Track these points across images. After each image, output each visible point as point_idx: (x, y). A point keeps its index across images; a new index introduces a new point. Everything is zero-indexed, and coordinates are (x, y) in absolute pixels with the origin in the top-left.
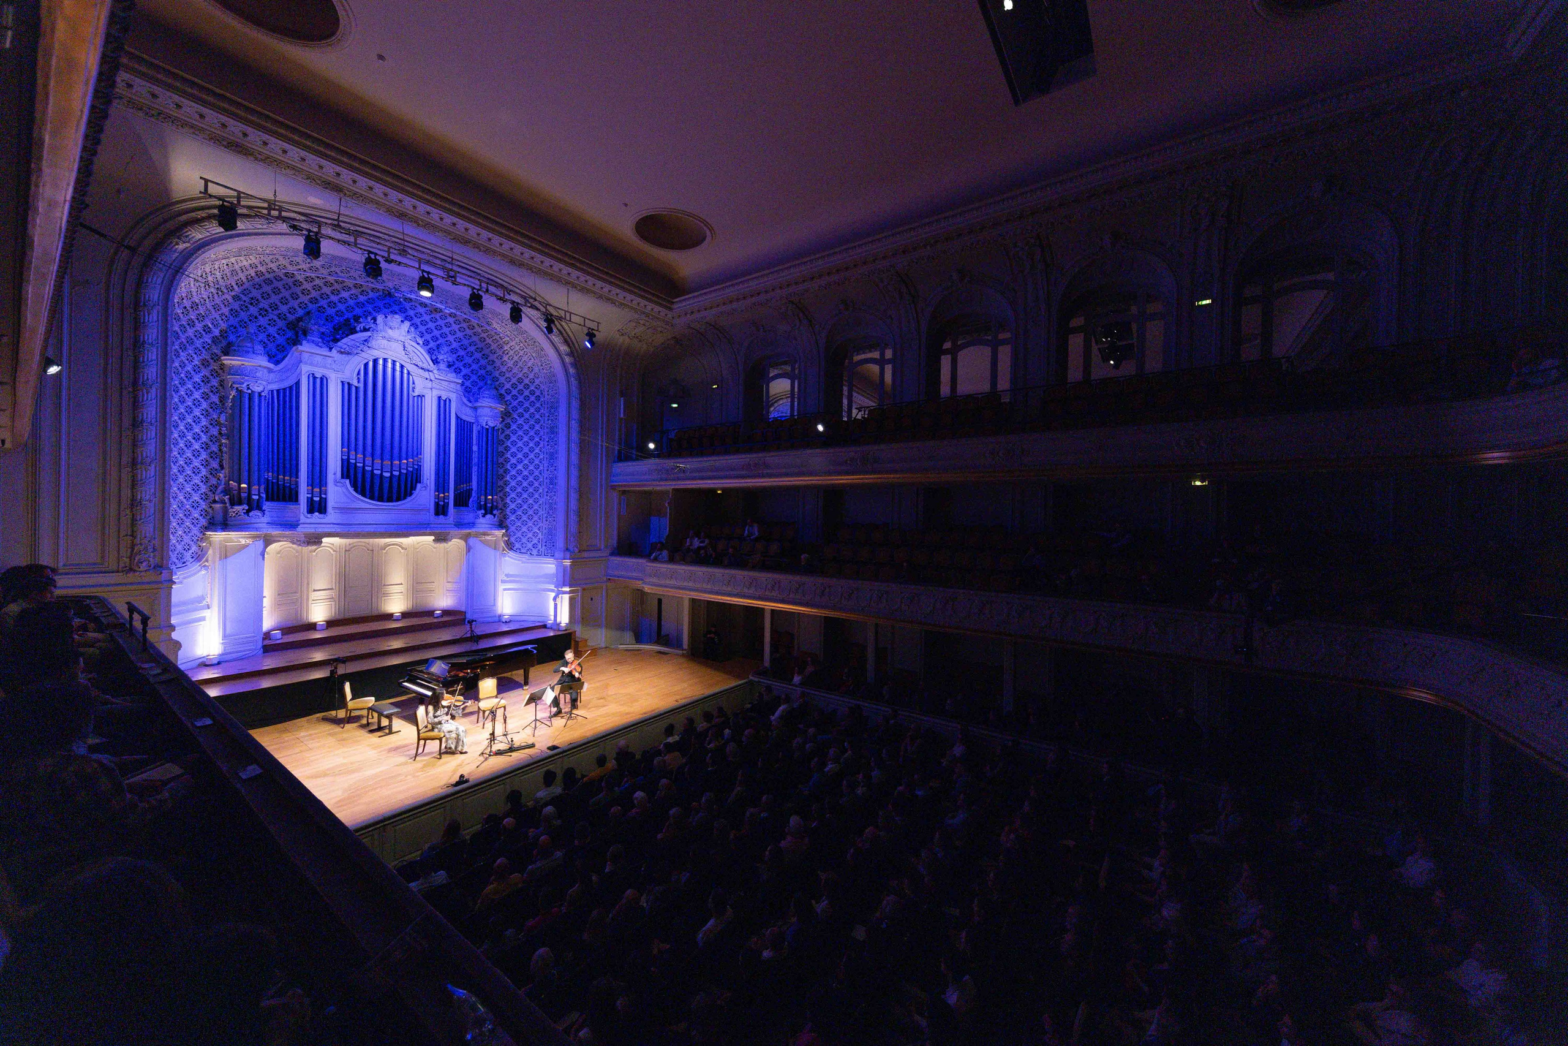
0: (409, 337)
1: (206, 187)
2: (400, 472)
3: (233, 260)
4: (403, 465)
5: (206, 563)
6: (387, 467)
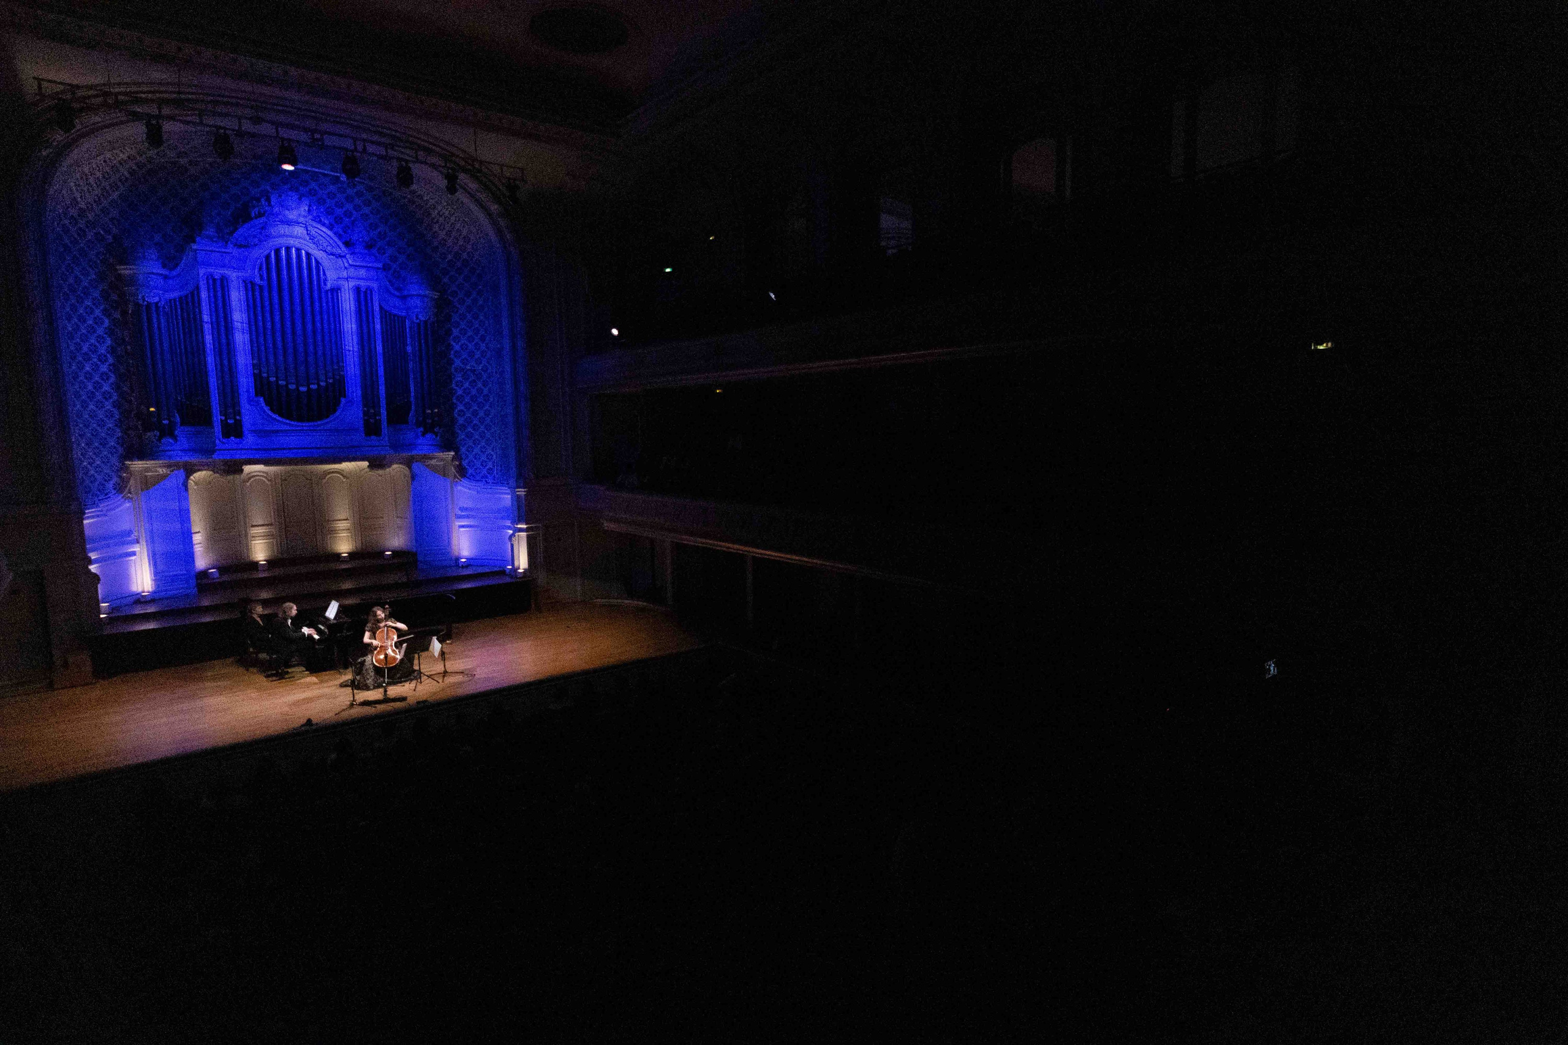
0: (311, 217)
1: (40, 87)
2: (319, 385)
3: (108, 155)
4: (322, 377)
5: (130, 495)
6: (303, 380)
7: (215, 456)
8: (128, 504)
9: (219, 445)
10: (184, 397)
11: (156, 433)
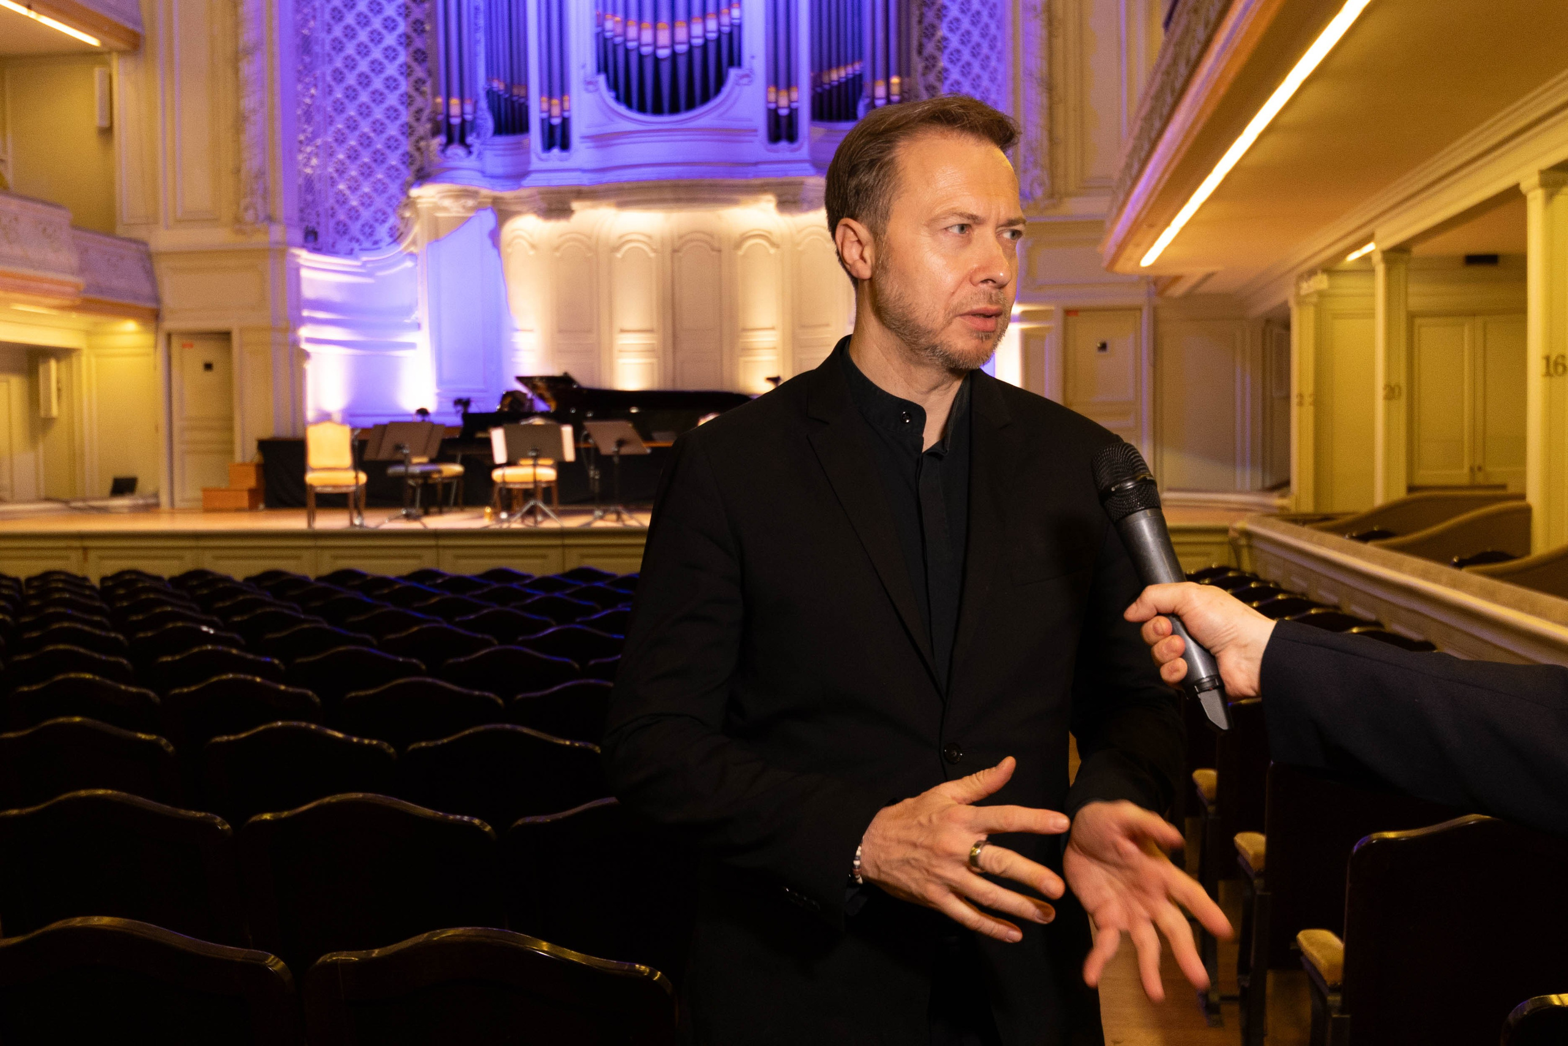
2: (692, 44)
4: (697, 29)
5: (413, 249)
6: (664, 37)
7: (526, 182)
8: (409, 264)
9: (535, 164)
10: (502, 87)
11: (441, 139)
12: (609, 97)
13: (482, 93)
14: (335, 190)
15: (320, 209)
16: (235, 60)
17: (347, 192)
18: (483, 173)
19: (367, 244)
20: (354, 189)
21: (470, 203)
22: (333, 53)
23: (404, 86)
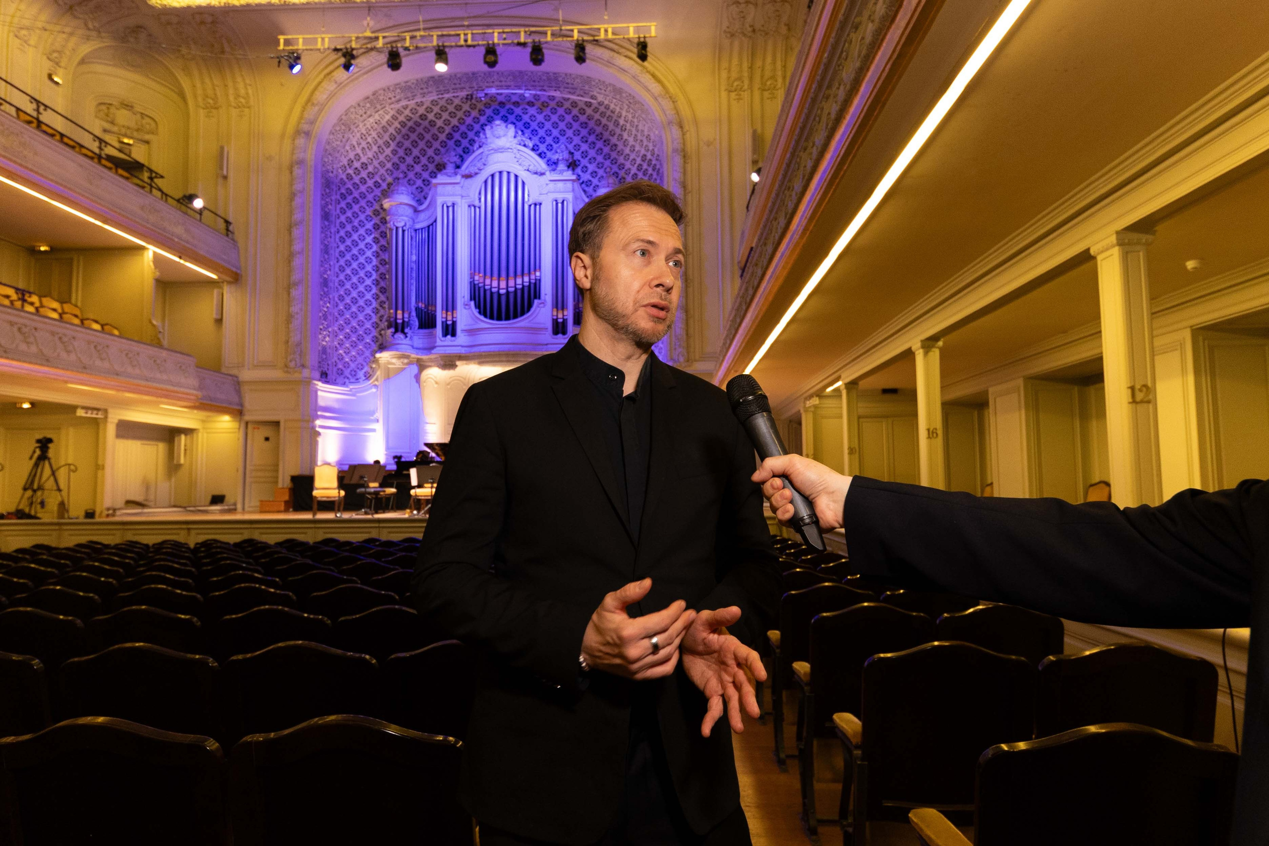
0: (516, 141)
2: (516, 288)
4: (519, 281)
5: (376, 383)
6: (503, 284)
7: (433, 352)
8: (374, 390)
9: (439, 343)
10: (423, 306)
11: (392, 330)
12: (476, 312)
13: (413, 309)
14: (338, 353)
15: (330, 362)
16: (288, 289)
17: (344, 354)
18: (413, 347)
19: (352, 380)
20: (347, 353)
21: (406, 361)
22: (339, 287)
23: (375, 304)
